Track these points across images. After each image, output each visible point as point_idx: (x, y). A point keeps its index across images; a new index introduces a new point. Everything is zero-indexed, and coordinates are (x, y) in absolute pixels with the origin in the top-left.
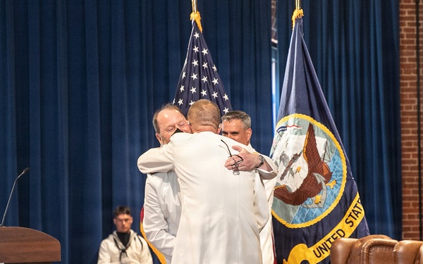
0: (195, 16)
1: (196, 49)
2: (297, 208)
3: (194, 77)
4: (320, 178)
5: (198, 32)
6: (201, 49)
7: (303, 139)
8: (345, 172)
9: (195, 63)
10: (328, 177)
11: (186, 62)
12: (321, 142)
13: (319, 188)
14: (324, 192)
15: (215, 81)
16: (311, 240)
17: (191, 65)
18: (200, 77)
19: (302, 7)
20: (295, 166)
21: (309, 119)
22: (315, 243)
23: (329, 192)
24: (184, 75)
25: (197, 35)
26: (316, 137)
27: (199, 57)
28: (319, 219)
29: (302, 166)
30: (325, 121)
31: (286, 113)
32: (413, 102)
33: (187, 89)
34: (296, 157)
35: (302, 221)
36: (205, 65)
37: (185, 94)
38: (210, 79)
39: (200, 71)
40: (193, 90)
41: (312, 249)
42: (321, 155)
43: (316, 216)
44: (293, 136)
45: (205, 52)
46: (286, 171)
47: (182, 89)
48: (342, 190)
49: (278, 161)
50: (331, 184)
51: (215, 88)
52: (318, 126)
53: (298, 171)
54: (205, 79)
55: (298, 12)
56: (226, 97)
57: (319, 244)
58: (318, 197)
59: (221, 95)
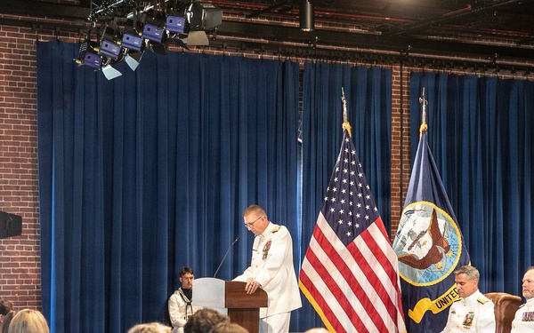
0: (346, 126)
1: (347, 150)
2: (423, 271)
3: (346, 171)
4: (441, 250)
5: (348, 137)
6: (350, 150)
7: (428, 220)
8: (461, 245)
9: (346, 161)
10: (447, 249)
11: (339, 159)
12: (441, 223)
13: (440, 257)
14: (444, 260)
15: (360, 175)
16: (434, 295)
17: (344, 162)
18: (349, 171)
19: (427, 122)
20: (422, 240)
21: (433, 205)
22: (437, 298)
23: (448, 260)
24: (337, 169)
25: (347, 140)
26: (438, 219)
27: (349, 156)
28: (441, 280)
29: (427, 241)
30: (445, 207)
31: (414, 200)
32: (397, 190)
33: (341, 181)
34: (423, 233)
35: (427, 281)
36: (353, 163)
37: (338, 184)
38: (357, 173)
39: (349, 166)
40: (345, 181)
41: (434, 302)
42: (442, 233)
43: (438, 278)
44: (420, 217)
45: (353, 152)
46: (414, 243)
47: (336, 179)
48: (458, 259)
49: (406, 236)
50: (450, 254)
51: (360, 180)
52: (440, 211)
53: (424, 244)
54: (353, 173)
55: (424, 126)
56: (368, 187)
57: (440, 298)
58: (440, 264)
59: (364, 186)
